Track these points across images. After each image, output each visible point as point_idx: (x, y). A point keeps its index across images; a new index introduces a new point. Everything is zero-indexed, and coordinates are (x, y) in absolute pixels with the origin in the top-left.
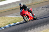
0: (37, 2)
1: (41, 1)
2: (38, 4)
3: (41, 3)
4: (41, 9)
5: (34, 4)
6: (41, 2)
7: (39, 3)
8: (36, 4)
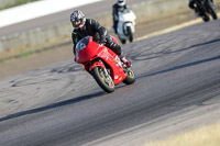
0: (28, 45)
1: (47, 40)
2: (31, 53)
3: (46, 49)
4: (47, 76)
5: (17, 57)
6: (47, 45)
7: (38, 51)
8: (26, 54)
